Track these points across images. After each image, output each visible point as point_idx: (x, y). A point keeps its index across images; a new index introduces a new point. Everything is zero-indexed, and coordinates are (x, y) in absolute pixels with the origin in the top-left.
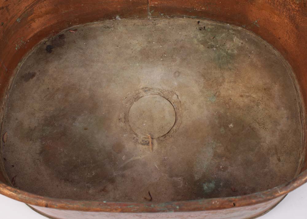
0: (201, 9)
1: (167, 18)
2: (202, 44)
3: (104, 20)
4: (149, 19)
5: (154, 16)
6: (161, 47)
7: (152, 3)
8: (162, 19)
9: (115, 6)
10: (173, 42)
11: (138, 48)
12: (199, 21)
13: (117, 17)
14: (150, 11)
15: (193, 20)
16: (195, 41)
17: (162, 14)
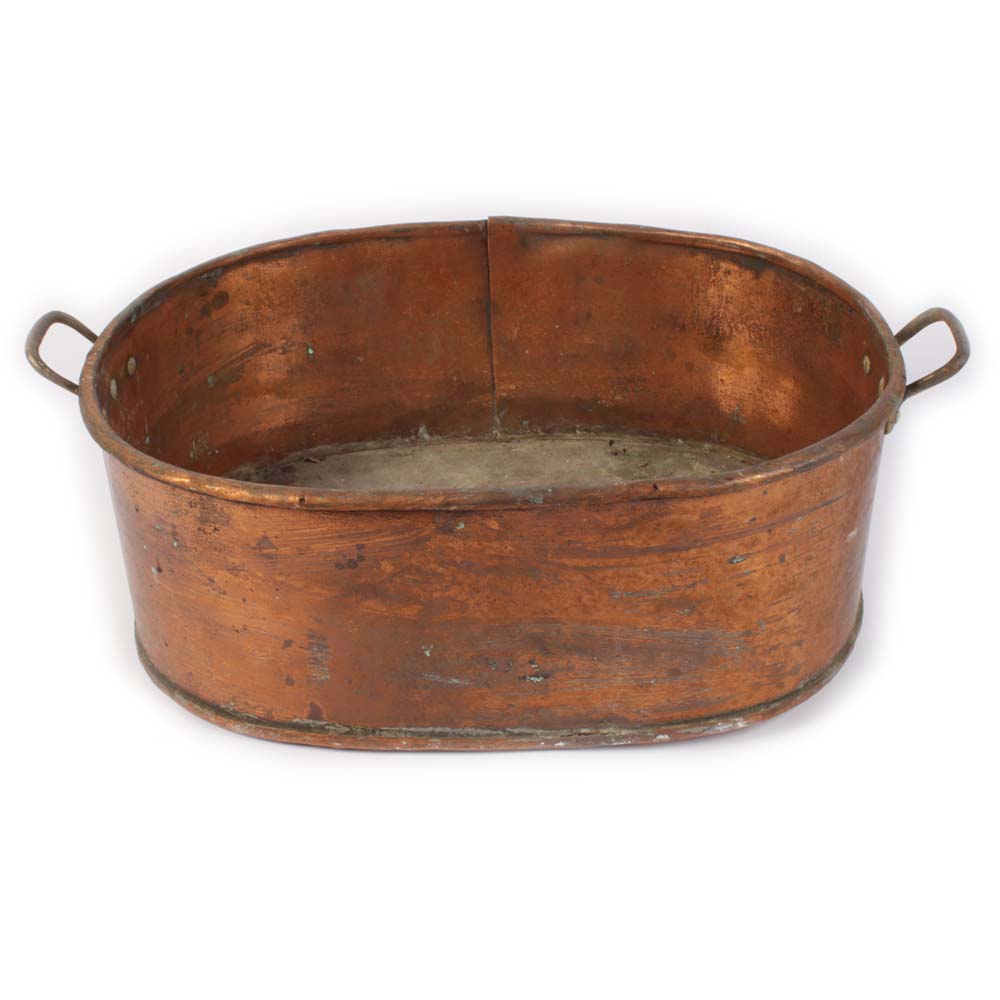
0: (613, 400)
1: (536, 434)
4: (495, 438)
5: (507, 429)
7: (502, 387)
8: (526, 438)
9: (419, 394)
12: (611, 439)
13: (422, 430)
17: (525, 423)
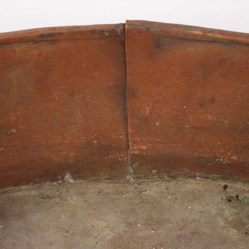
0: (230, 159)
1: (163, 179)
2: (233, 227)
3: (40, 183)
4: (128, 182)
5: (138, 176)
6: (154, 234)
7: (135, 148)
8: (155, 181)
9: (64, 153)
10: (175, 225)
11: (109, 235)
12: (225, 184)
13: (68, 176)
14: (132, 164)
15: (214, 182)
16: (221, 222)
17: (154, 171)
